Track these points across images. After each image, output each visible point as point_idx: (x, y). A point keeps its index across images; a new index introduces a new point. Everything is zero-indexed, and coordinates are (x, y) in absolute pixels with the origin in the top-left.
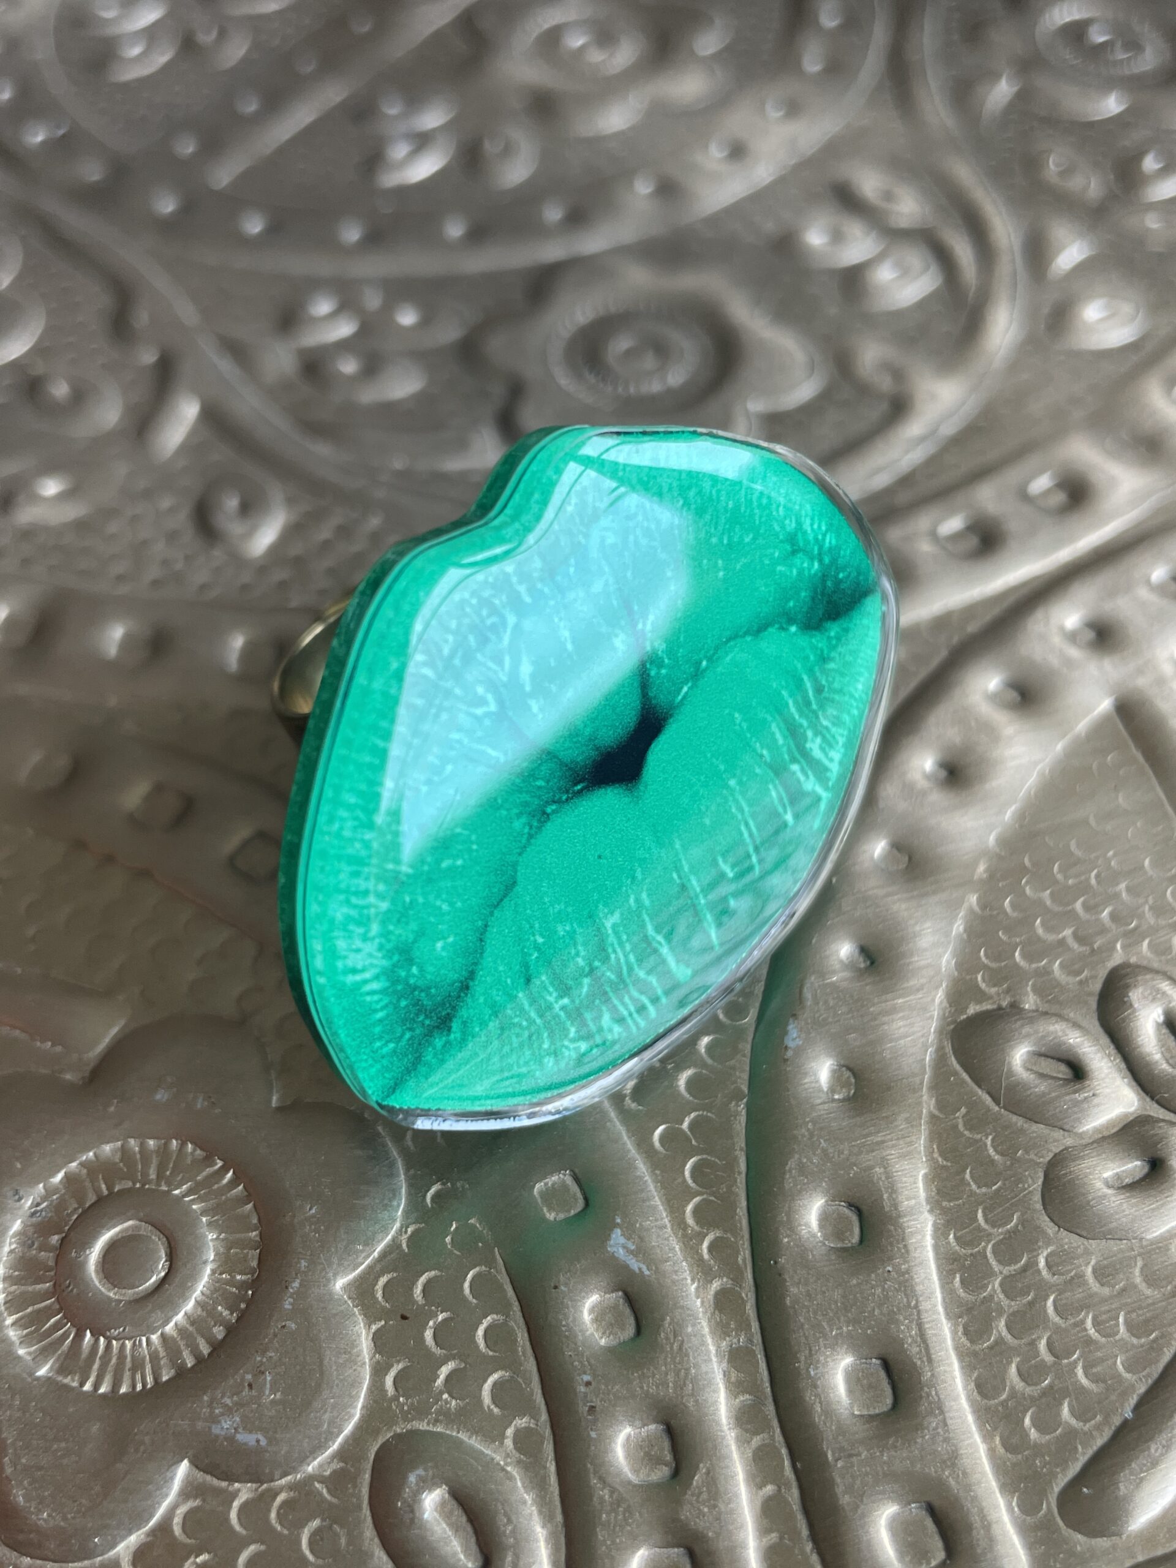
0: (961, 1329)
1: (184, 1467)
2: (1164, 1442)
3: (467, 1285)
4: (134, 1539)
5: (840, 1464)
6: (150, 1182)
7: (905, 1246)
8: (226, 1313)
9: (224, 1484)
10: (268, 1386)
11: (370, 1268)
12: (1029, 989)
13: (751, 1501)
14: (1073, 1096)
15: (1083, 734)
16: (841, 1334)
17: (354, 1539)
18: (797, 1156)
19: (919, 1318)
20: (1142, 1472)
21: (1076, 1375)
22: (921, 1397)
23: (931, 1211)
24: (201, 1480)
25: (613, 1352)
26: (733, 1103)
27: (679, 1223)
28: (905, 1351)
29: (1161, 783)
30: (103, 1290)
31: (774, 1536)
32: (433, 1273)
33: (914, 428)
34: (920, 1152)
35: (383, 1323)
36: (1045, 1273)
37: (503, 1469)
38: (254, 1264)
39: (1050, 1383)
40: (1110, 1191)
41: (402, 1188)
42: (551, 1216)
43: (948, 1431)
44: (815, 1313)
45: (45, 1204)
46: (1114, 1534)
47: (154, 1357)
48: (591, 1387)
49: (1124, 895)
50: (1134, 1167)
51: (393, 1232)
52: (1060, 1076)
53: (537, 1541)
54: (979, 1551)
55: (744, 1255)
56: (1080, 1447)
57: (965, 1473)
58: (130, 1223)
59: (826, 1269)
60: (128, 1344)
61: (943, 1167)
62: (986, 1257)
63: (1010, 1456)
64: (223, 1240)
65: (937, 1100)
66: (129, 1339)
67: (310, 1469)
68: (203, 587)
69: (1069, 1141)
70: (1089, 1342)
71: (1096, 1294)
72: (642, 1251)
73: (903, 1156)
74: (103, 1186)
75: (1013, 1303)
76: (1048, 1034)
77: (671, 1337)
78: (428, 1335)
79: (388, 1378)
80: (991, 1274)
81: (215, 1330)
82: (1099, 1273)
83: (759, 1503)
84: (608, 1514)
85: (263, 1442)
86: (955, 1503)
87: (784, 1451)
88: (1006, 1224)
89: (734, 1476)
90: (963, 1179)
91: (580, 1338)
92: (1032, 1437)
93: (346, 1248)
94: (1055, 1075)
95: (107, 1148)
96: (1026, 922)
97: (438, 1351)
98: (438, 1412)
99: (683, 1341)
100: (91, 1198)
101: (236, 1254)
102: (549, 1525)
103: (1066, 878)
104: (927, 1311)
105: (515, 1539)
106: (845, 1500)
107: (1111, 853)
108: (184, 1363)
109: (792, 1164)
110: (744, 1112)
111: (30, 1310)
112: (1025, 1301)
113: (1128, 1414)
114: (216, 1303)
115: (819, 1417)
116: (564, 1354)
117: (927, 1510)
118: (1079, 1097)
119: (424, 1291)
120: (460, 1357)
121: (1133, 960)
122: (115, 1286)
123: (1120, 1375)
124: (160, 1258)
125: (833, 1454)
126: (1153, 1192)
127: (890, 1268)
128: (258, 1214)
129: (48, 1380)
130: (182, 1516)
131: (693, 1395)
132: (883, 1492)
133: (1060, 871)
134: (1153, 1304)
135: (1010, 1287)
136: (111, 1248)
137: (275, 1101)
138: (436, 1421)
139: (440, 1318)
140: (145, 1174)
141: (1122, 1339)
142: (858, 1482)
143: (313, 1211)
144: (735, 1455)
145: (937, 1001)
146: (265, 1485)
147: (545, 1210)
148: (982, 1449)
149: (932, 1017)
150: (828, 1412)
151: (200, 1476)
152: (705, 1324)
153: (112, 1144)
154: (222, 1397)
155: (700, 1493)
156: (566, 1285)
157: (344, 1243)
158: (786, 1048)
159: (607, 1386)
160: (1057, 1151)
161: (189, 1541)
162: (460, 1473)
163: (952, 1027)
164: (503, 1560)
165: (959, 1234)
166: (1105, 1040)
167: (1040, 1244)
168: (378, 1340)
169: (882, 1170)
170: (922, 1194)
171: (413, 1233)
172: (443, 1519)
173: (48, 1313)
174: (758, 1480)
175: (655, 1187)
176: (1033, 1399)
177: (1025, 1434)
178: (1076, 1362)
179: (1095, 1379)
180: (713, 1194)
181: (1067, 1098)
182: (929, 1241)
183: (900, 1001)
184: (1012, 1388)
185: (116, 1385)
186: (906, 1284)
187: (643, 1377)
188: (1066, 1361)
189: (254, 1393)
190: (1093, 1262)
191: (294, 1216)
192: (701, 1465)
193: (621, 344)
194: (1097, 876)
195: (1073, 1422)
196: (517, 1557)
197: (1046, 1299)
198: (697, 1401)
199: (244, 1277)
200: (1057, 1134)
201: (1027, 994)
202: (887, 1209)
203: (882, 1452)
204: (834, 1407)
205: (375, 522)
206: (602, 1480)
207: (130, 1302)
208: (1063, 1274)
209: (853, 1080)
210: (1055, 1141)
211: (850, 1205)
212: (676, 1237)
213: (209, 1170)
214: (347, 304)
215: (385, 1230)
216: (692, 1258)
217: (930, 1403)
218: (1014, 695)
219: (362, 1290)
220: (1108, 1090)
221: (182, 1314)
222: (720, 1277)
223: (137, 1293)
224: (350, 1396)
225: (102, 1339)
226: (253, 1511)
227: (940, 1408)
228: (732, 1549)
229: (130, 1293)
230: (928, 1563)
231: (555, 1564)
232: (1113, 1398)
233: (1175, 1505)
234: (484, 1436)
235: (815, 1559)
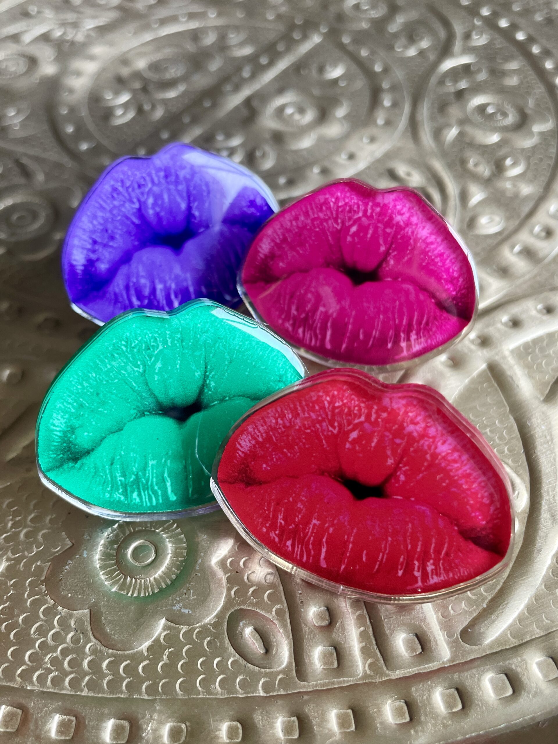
1: (163, 621)
2: (496, 615)
4: (148, 643)
5: (386, 620)
6: (148, 527)
8: (176, 571)
9: (178, 626)
10: (191, 594)
11: (225, 556)
13: (356, 632)
15: (476, 376)
17: (222, 643)
20: (489, 624)
21: (467, 593)
24: (169, 625)
29: (503, 394)
30: (133, 563)
31: (364, 644)
32: (246, 558)
35: (230, 574)
37: (272, 621)
38: (185, 554)
39: (458, 596)
45: (111, 535)
46: (479, 645)
47: (152, 585)
48: (301, 595)
49: (488, 433)
53: (284, 644)
54: (433, 649)
56: (468, 616)
57: (428, 624)
58: (142, 541)
60: (143, 581)
63: (444, 619)
64: (174, 546)
66: (143, 579)
67: (206, 621)
74: (132, 529)
78: (245, 578)
79: (232, 592)
81: (172, 576)
83: (358, 633)
84: (308, 636)
85: (190, 612)
86: (425, 634)
87: (367, 616)
89: (350, 624)
92: (451, 613)
97: (249, 584)
98: (250, 603)
100: (128, 533)
101: (179, 551)
102: (288, 639)
105: (276, 643)
106: (388, 632)
107: (484, 419)
108: (162, 587)
111: (108, 569)
113: (485, 606)
114: (172, 567)
116: (292, 584)
117: (416, 636)
119: (244, 564)
120: (257, 586)
122: (137, 562)
123: (482, 593)
124: (152, 553)
125: (384, 617)
128: (186, 538)
129: (116, 592)
130: (163, 636)
131: (336, 598)
132: (401, 630)
136: (136, 549)
138: (249, 606)
139: (249, 573)
142: (392, 626)
143: (205, 537)
144: (351, 617)
146: (191, 626)
148: (435, 616)
151: (169, 623)
154: (176, 598)
155: (339, 629)
159: (307, 595)
161: (166, 644)
162: (258, 622)
164: (272, 650)
168: (229, 580)
171: (239, 545)
172: (252, 637)
173: (115, 571)
174: (359, 625)
177: (449, 612)
179: (474, 595)
185: (139, 594)
187: (319, 592)
189: (187, 596)
191: (198, 539)
192: (339, 620)
195: (466, 608)
196: (277, 649)
198: (337, 600)
199: (182, 559)
203: (400, 617)
206: (306, 625)
207: (142, 567)
213: (168, 523)
218: (451, 362)
219: (222, 563)
221: (161, 571)
223: (145, 564)
224: (220, 598)
225: (134, 579)
226: (188, 634)
228: (350, 647)
229: (143, 564)
230: (416, 653)
231: (290, 652)
232: (480, 601)
233: (501, 635)
234: (265, 611)
235: (377, 651)
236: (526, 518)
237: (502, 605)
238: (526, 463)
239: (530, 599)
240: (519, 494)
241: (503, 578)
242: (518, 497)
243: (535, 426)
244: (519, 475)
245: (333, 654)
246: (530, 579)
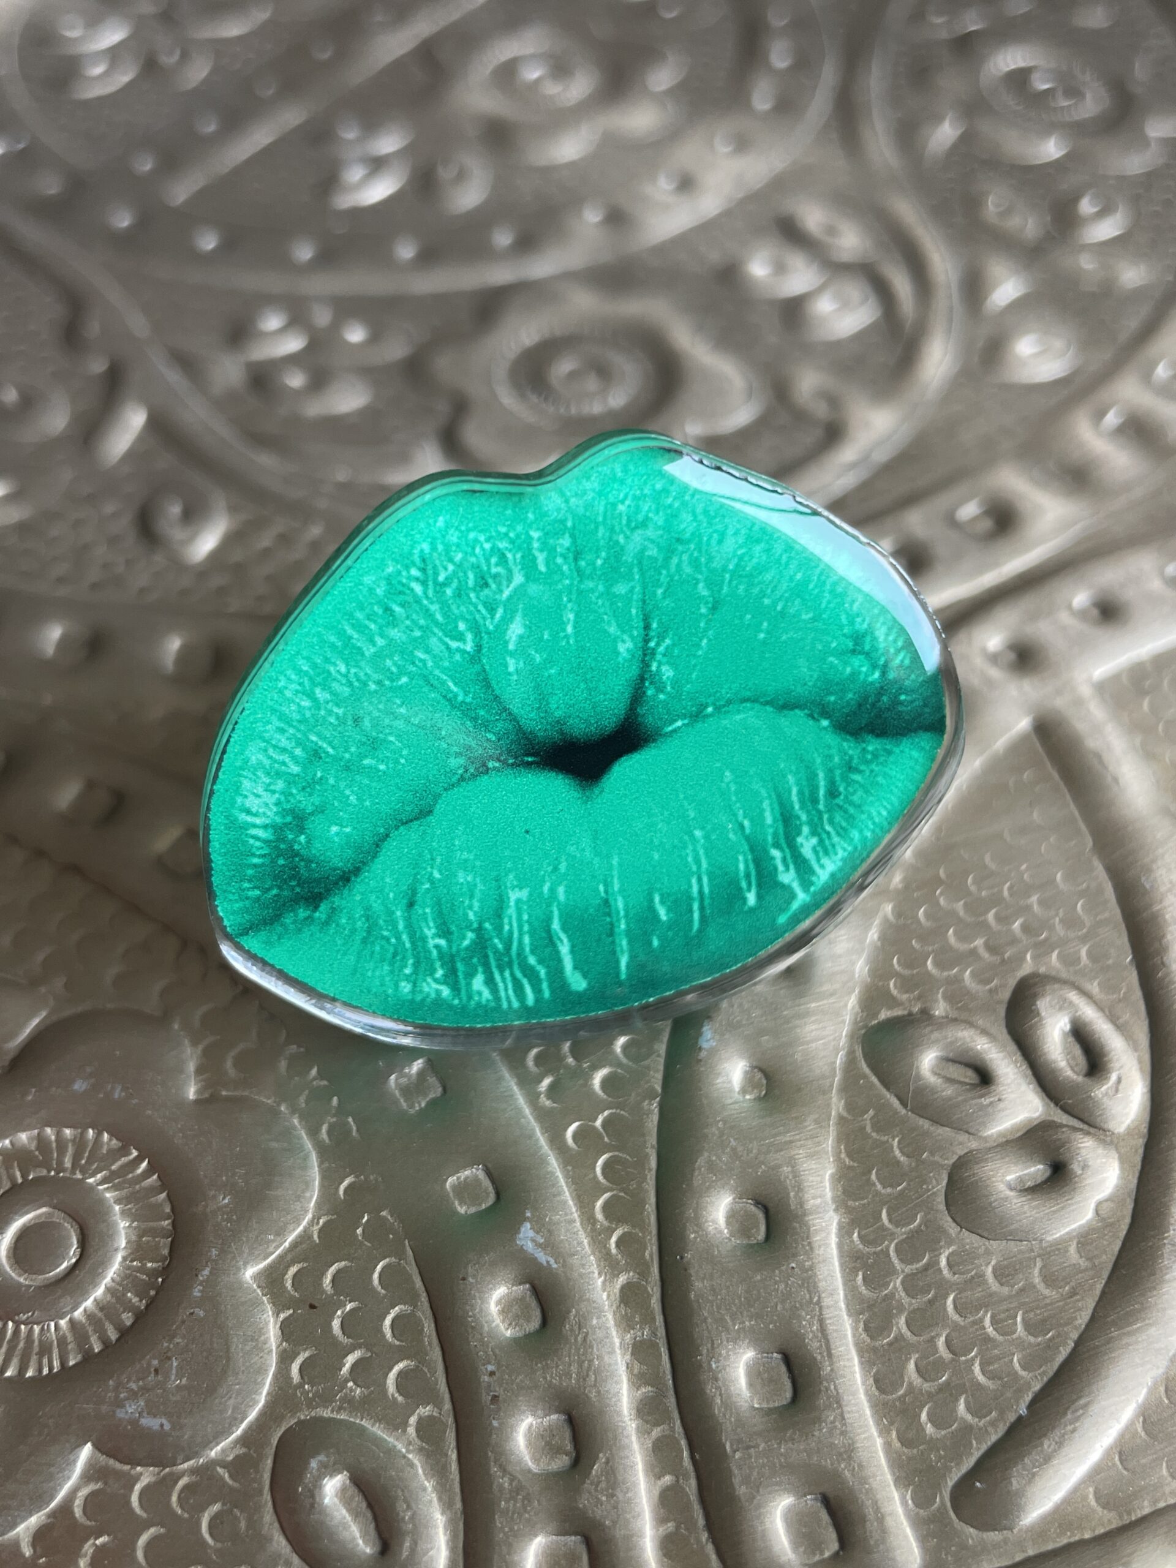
0: (862, 1325)
1: (87, 1450)
2: (1057, 1439)
3: (376, 1276)
4: (34, 1521)
5: (738, 1455)
6: (64, 1170)
7: (810, 1243)
8: (135, 1300)
9: (127, 1467)
10: (174, 1372)
11: (281, 1257)
12: (940, 996)
13: (649, 1491)
14: (978, 1101)
15: (1001, 751)
16: (744, 1328)
17: (254, 1523)
18: (706, 1154)
19: (821, 1314)
20: (1034, 1467)
21: (972, 1371)
22: (820, 1391)
23: (836, 1210)
24: (103, 1463)
25: (518, 1343)
26: (646, 1102)
27: (588, 1218)
28: (806, 1346)
29: (1074, 801)
30: (13, 1275)
31: (671, 1526)
32: (343, 1263)
33: (848, 454)
34: (827, 1153)
35: (291, 1311)
36: (946, 1272)
37: (404, 1457)
38: (166, 1252)
39: (947, 1380)
40: (1012, 1194)
41: (314, 1180)
42: (462, 1210)
43: (845, 1424)
44: (719, 1308)
46: (1006, 1528)
47: (62, 1342)
48: (495, 1378)
49: (1035, 907)
50: (1037, 1170)
51: (304, 1223)
52: (967, 1080)
53: (436, 1527)
54: (872, 1543)
55: (651, 1250)
56: (974, 1442)
57: (860, 1466)
58: (44, 1210)
59: (731, 1265)
60: (37, 1329)
61: (849, 1168)
62: (888, 1255)
63: (906, 1451)
64: (135, 1228)
65: (846, 1102)
66: (38, 1324)
67: (213, 1454)
68: (142, 591)
69: (974, 1145)
70: (987, 1339)
71: (995, 1293)
72: (550, 1245)
73: (810, 1156)
74: (18, 1174)
75: (914, 1301)
76: (956, 1040)
77: (576, 1328)
78: (336, 1324)
79: (294, 1365)
80: (893, 1272)
81: (124, 1316)
82: (1001, 1274)
83: (656, 1493)
84: (507, 1502)
85: (167, 1427)
86: (850, 1495)
87: (683, 1443)
88: (909, 1224)
89: (633, 1466)
90: (869, 1179)
91: (486, 1328)
92: (928, 1432)
93: (257, 1237)
94: (962, 1079)
95: (23, 1137)
96: (938, 932)
97: (345, 1340)
98: (343, 1400)
99: (587, 1334)
100: (6, 1185)
101: (148, 1242)
102: (448, 1512)
103: (980, 890)
104: (828, 1307)
105: (414, 1525)
106: (742, 1490)
107: (1024, 867)
108: (91, 1348)
109: (701, 1161)
110: (656, 1111)
112: (925, 1299)
113: (1023, 1411)
114: (126, 1289)
115: (719, 1410)
116: (469, 1344)
117: (822, 1502)
118: (985, 1101)
119: (333, 1281)
120: (368, 1347)
121: (1042, 970)
122: (26, 1272)
123: (1016, 1373)
124: (71, 1245)
125: (732, 1445)
126: (1054, 1195)
127: (793, 1265)
128: (171, 1203)
130: (83, 1499)
131: (595, 1385)
132: (779, 1484)
133: (974, 882)
134: (1051, 1304)
135: (911, 1286)
136: (24, 1235)
137: (191, 1093)
138: (340, 1409)
139: (348, 1307)
140: (60, 1162)
141: (1019, 1338)
142: (755, 1474)
143: (226, 1201)
144: (636, 1446)
145: (850, 1006)
146: (167, 1470)
147: (457, 1203)
148: (879, 1442)
149: (844, 1022)
150: (728, 1405)
151: (103, 1458)
152: (610, 1316)
153: (29, 1133)
154: (128, 1382)
155: (599, 1482)
156: (474, 1276)
157: (256, 1233)
158: (700, 1049)
159: (510, 1376)
160: (962, 1153)
161: (89, 1523)
162: (362, 1459)
163: (863, 1032)
164: (401, 1545)
165: (863, 1233)
166: (1012, 1047)
167: (942, 1243)
168: (287, 1330)
169: (790, 1169)
170: (829, 1194)
171: (325, 1224)
172: (344, 1505)
174: (657, 1470)
175: (566, 1183)
176: (930, 1396)
177: (921, 1429)
178: (973, 1359)
179: (991, 1376)
180: (622, 1190)
181: (974, 1102)
182: (833, 1240)
183: (813, 1005)
184: (910, 1384)
185: (22, 1370)
186: (809, 1281)
187: (546, 1368)
188: (963, 1358)
189: (160, 1378)
190: (993, 1263)
191: (206, 1206)
192: (601, 1455)
193: (564, 367)
194: (1010, 888)
195: (969, 1417)
196: (415, 1543)
197: (946, 1298)
198: (599, 1392)
199: (155, 1265)
200: (963, 1137)
201: (936, 1001)
202: (793, 1207)
203: (780, 1444)
204: (734, 1399)
205: (316, 531)
206: (502, 1468)
207: (38, 1288)
208: (961, 1274)
209: (764, 1082)
210: (961, 1143)
211: (757, 1203)
212: (585, 1232)
213: (124, 1160)
214: (297, 319)
215: (298, 1222)
216: (600, 1252)
217: (829, 1398)
219: (271, 1279)
220: (1012, 1096)
221: (91, 1299)
222: (628, 1271)
223: (48, 1279)
224: (256, 1382)
225: (10, 1324)
226: (155, 1494)
227: (838, 1402)
228: (628, 1538)
229: (40, 1279)
230: (822, 1553)
231: (452, 1550)
232: (1009, 1394)
233: (1067, 1501)
234: (387, 1423)
235: (710, 1549)
236: (1141, 1151)
237: (1073, 1407)
238: (1138, 994)
239: (1152, 1390)
240: (1119, 1080)
241: (1076, 1328)
242: (1117, 1091)
243: (1163, 889)
244: (1120, 1027)
245: (580, 1558)
246: (1152, 1331)
